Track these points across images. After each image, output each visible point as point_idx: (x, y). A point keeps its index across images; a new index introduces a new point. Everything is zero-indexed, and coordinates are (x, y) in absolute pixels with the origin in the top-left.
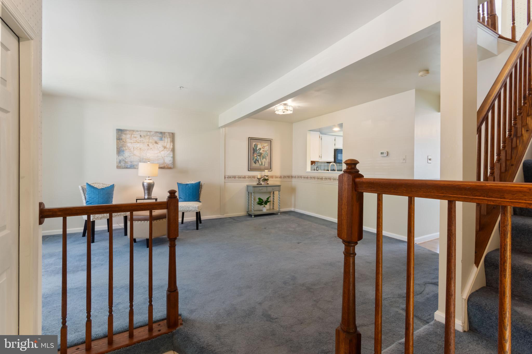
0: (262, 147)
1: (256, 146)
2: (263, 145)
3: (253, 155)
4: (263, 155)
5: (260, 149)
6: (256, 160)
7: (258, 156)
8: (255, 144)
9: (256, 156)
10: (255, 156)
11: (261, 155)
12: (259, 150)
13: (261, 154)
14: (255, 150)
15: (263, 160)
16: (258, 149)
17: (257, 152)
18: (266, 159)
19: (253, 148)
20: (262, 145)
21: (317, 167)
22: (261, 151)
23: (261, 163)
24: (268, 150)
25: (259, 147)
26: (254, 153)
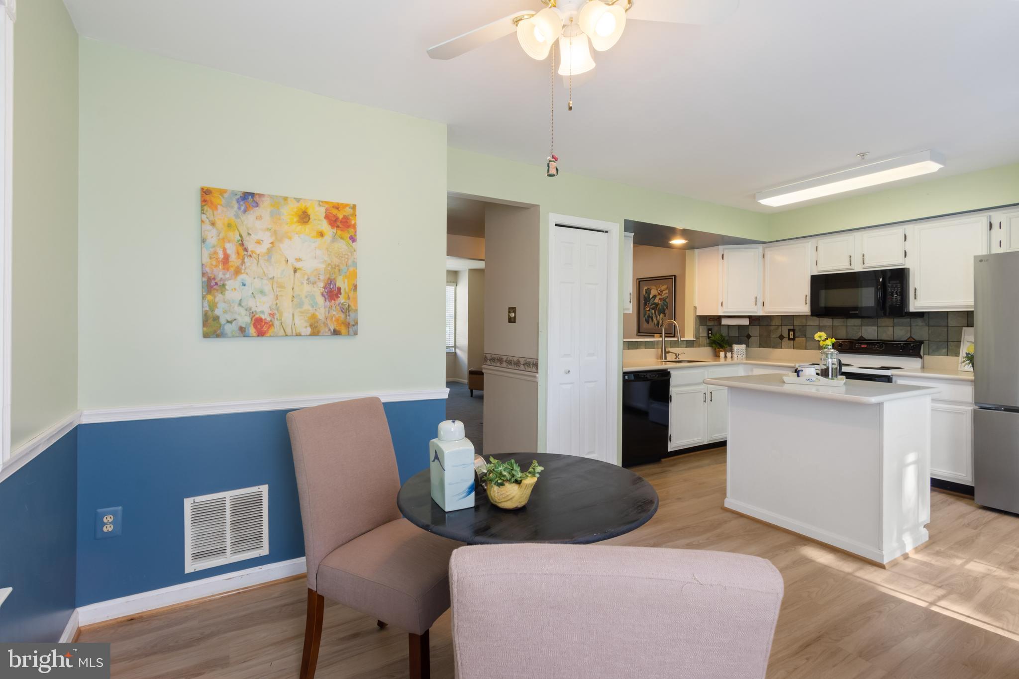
0: (658, 293)
1: (648, 291)
2: (659, 289)
3: (644, 309)
4: (659, 308)
5: (655, 296)
6: (649, 316)
7: (653, 309)
8: (646, 288)
9: (649, 310)
10: (647, 309)
11: (656, 307)
12: (653, 299)
13: (657, 305)
14: (647, 299)
15: (659, 315)
16: (651, 296)
17: (651, 302)
18: (664, 314)
19: (644, 296)
20: (657, 290)
21: (790, 330)
22: (657, 300)
23: (656, 322)
24: (667, 297)
25: (654, 292)
26: (645, 304)
